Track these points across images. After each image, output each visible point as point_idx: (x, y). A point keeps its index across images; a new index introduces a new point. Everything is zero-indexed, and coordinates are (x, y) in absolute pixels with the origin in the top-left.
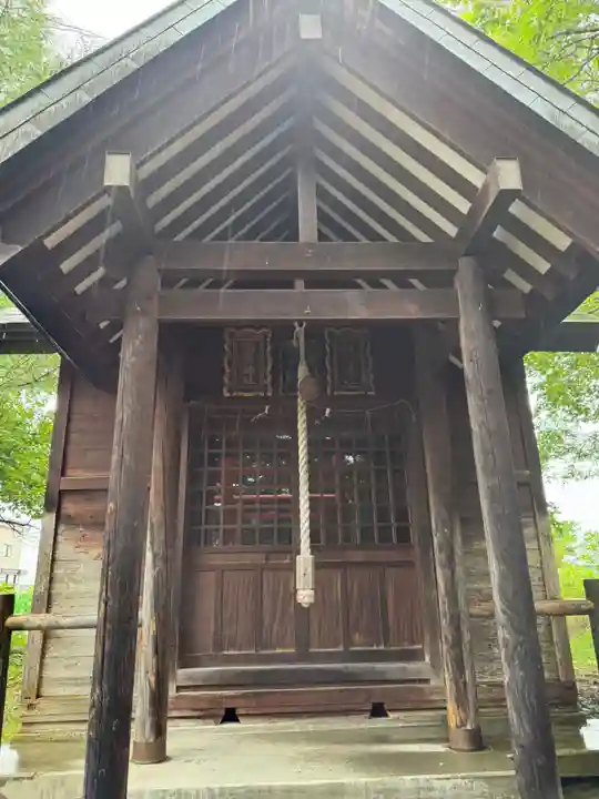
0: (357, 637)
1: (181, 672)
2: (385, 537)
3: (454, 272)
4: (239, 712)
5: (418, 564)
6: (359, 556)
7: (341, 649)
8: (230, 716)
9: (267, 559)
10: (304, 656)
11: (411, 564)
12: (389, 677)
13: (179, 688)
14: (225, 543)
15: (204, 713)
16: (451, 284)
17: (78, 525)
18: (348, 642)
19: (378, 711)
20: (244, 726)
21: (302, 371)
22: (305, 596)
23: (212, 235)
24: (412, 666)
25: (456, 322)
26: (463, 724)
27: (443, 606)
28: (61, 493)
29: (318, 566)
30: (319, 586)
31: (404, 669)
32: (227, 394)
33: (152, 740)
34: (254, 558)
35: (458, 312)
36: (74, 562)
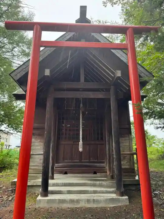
0: (91, 159)
1: (56, 165)
2: (98, 139)
3: (110, 89)
4: (67, 172)
6: (93, 142)
7: (88, 161)
8: (66, 173)
9: (74, 143)
10: (81, 162)
11: (103, 144)
12: (97, 166)
13: (56, 168)
14: (65, 139)
15: (61, 172)
17: (35, 135)
18: (90, 160)
19: (95, 173)
20: (68, 175)
21: (81, 105)
22: (81, 150)
24: (103, 164)
25: (110, 99)
26: (110, 174)
27: (107, 153)
29: (83, 144)
30: (83, 148)
31: (101, 165)
32: (66, 109)
33: (51, 175)
34: (71, 142)
35: (110, 97)
36: (35, 142)
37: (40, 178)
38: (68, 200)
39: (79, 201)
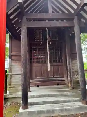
0: (55, 75)
1: (31, 80)
3: (74, 19)
5: (64, 65)
6: (56, 64)
7: (53, 77)
8: (38, 86)
9: (42, 65)
12: (60, 80)
13: (31, 82)
14: (36, 63)
16: (73, 21)
17: (14, 60)
20: (40, 87)
21: (48, 36)
22: (49, 69)
23: (34, 12)
24: (63, 79)
26: (71, 86)
28: (11, 56)
29: (50, 65)
30: (51, 68)
32: (35, 40)
33: (29, 89)
35: (74, 25)
36: (14, 65)
37: (21, 91)
38: (45, 111)
39: (54, 111)
